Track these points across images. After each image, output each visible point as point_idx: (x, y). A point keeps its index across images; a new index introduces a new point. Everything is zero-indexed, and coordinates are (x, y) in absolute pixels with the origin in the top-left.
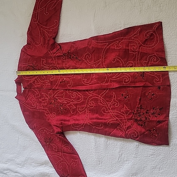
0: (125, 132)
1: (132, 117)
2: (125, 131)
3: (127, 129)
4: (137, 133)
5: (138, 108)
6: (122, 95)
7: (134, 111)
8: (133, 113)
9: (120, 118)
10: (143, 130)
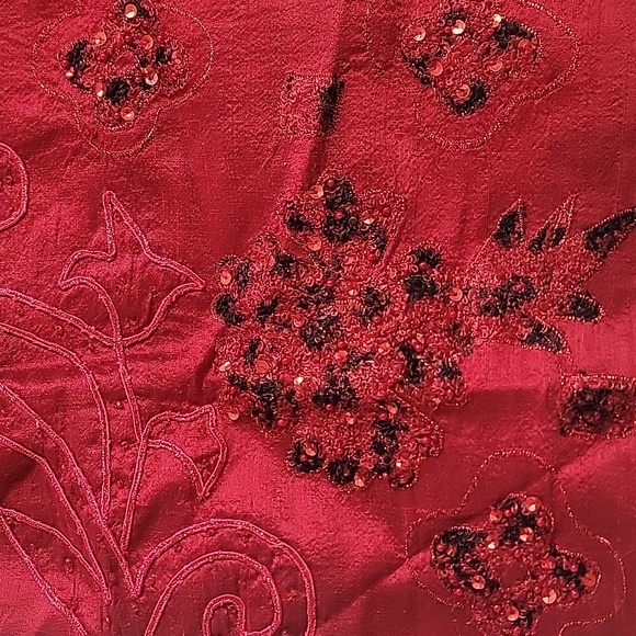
0: (116, 584)
1: (212, 357)
2: (113, 567)
3: (139, 537)
4: (287, 576)
5: (296, 224)
6: (74, 58)
7: (242, 279)
8: (223, 306)
9: (44, 375)
10: (366, 538)
